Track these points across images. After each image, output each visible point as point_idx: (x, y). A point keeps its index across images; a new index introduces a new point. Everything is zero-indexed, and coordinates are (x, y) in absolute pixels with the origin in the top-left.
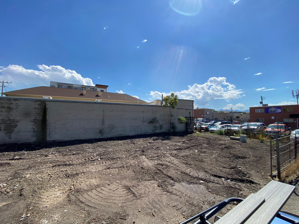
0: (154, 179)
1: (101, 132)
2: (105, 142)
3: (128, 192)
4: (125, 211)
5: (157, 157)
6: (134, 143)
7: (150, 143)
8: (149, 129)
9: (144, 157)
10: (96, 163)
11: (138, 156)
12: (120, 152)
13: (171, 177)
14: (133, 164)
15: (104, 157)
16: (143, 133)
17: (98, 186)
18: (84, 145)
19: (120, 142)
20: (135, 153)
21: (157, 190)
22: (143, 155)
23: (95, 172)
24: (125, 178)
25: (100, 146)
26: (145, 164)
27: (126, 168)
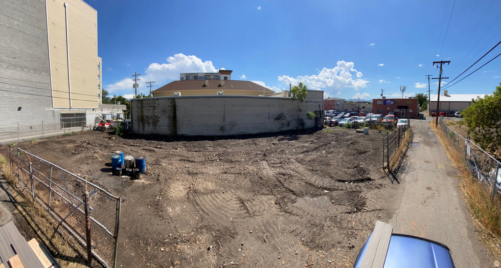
0: (272, 194)
1: (222, 129)
2: (225, 140)
3: (241, 206)
4: (234, 228)
5: (280, 163)
6: (255, 144)
7: (273, 144)
8: (275, 126)
9: (265, 163)
10: (214, 164)
11: (258, 161)
12: (239, 154)
13: (292, 191)
14: (251, 172)
15: (223, 158)
16: (267, 131)
17: (213, 192)
18: (206, 141)
19: (241, 141)
20: (255, 157)
21: (274, 209)
22: (264, 160)
23: (213, 174)
24: (239, 188)
25: (220, 145)
26: (264, 172)
27: (243, 176)
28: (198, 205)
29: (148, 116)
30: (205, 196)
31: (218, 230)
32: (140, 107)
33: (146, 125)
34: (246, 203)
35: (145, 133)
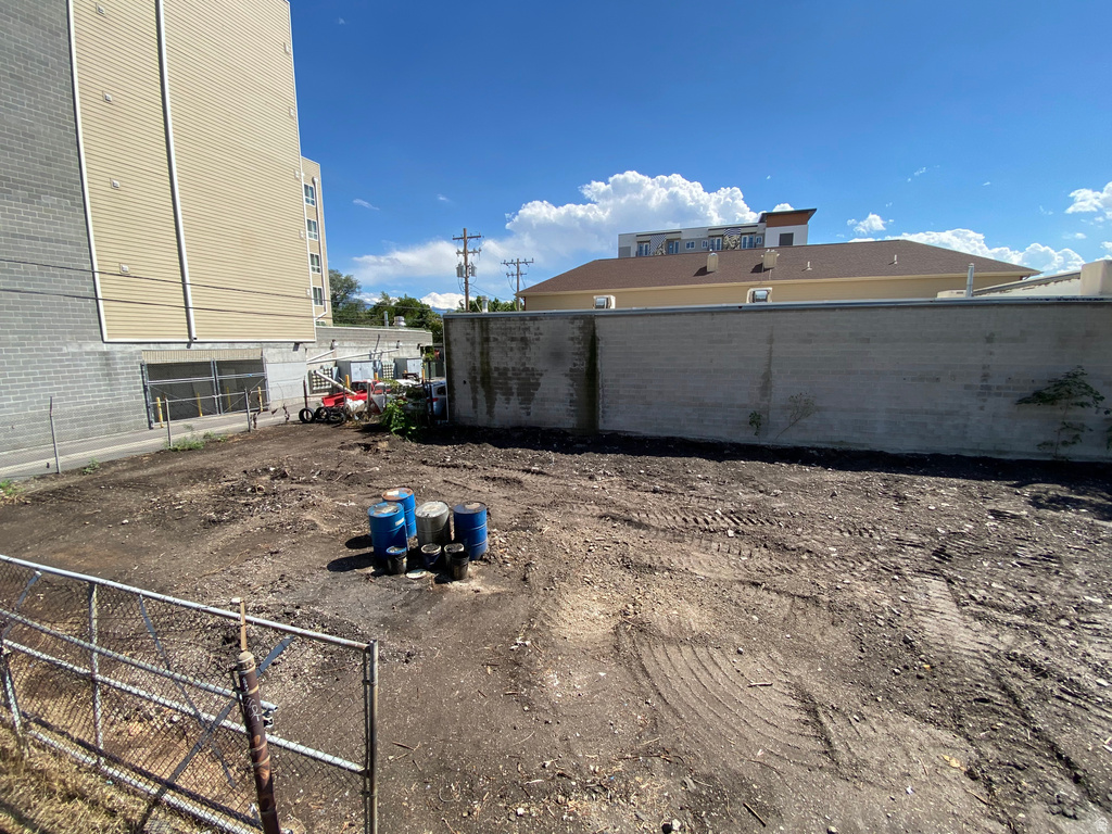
0: (959, 729)
1: (756, 421)
2: (764, 465)
3: (806, 723)
4: (769, 790)
6: (899, 498)
7: (998, 515)
8: (1024, 435)
9: (936, 586)
10: (715, 545)
11: (905, 570)
12: (818, 525)
13: (1068, 763)
14: (865, 607)
15: (750, 527)
16: (971, 450)
17: (701, 640)
19: (831, 476)
20: (890, 552)
21: (956, 793)
22: (935, 573)
23: (706, 580)
24: (809, 654)
25: (744, 480)
26: (931, 627)
27: (825, 612)
28: (648, 676)
29: (506, 369)
30: (672, 650)
31: (709, 778)
32: (478, 339)
33: (500, 398)
34: (824, 719)
35: (496, 423)
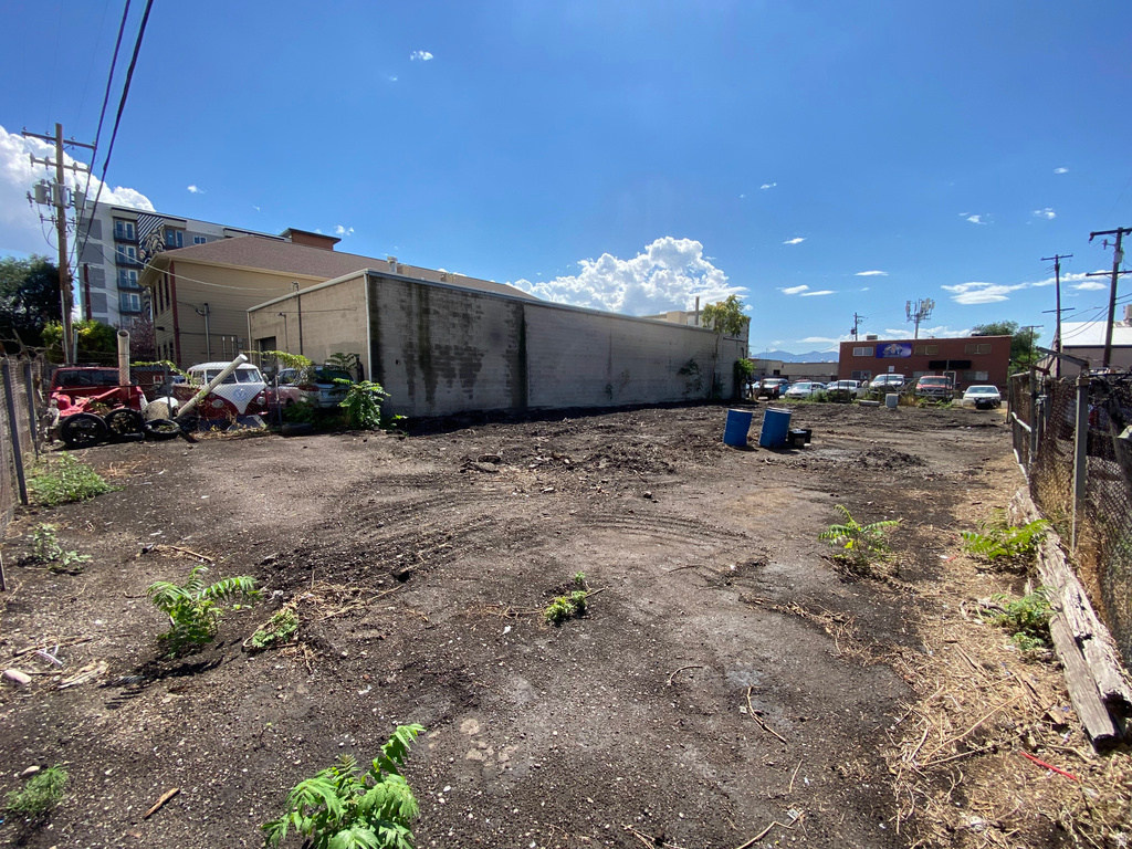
29: (448, 348)
32: (415, 310)
33: (441, 380)
35: (437, 411)
